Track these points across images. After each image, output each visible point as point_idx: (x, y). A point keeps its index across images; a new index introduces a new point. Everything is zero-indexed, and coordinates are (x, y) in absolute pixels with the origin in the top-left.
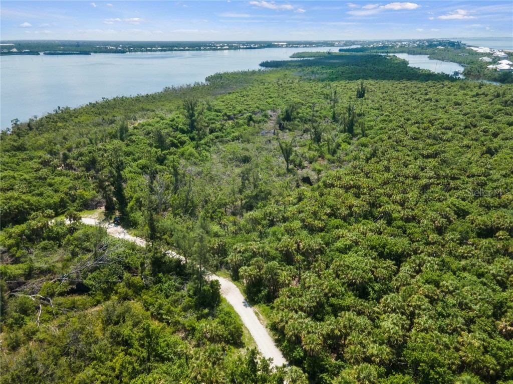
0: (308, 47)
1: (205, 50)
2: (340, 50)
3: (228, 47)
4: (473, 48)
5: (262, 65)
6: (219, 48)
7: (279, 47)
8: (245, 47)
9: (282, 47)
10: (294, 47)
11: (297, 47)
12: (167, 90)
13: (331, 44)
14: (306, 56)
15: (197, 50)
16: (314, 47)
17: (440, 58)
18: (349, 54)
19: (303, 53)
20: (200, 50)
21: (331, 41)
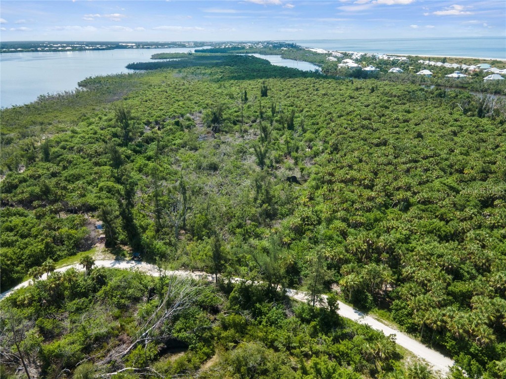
0: (160, 48)
1: (43, 51)
2: (196, 51)
3: (71, 48)
4: (311, 49)
5: (130, 67)
6: (60, 49)
7: (129, 48)
8: (91, 48)
9: (133, 48)
10: (146, 48)
11: (149, 48)
12: (42, 99)
13: (182, 45)
14: (168, 57)
15: (33, 51)
16: (167, 48)
17: (291, 57)
18: (209, 55)
19: (161, 54)
20: (37, 51)
21: (181, 42)
